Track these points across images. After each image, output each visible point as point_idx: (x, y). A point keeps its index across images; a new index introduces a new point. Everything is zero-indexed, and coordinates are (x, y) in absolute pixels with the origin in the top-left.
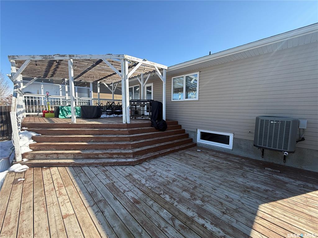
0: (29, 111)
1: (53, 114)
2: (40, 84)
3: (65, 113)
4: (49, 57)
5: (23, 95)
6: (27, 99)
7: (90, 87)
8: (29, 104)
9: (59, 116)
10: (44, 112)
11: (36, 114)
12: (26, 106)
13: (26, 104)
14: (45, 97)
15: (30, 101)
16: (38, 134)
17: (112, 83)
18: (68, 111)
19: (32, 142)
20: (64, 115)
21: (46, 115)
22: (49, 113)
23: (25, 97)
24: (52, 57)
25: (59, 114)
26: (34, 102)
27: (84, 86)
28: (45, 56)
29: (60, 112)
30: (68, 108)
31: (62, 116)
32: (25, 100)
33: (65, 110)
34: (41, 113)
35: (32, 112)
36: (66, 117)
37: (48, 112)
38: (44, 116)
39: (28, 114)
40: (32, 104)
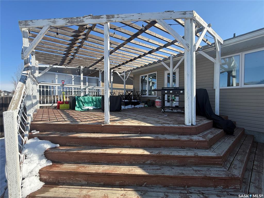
0: (43, 102)
1: (68, 105)
2: (55, 75)
3: (81, 104)
4: (76, 20)
5: (38, 84)
6: (41, 89)
7: (99, 77)
8: (43, 94)
9: (76, 108)
10: (59, 103)
11: (51, 105)
12: (40, 97)
13: (40, 94)
14: (60, 86)
15: (45, 91)
16: (54, 145)
17: (124, 72)
18: (84, 102)
19: (44, 163)
20: (80, 107)
21: (61, 106)
22: (64, 105)
23: (40, 86)
24: (80, 21)
25: (75, 105)
26: (49, 91)
27: (94, 76)
28: (71, 18)
29: (77, 103)
30: (84, 98)
31: (78, 108)
32: (40, 90)
33: (81, 101)
34: (56, 104)
35: (46, 103)
36: (83, 108)
37: (63, 103)
38: (58, 108)
39: (42, 105)
40: (47, 94)
